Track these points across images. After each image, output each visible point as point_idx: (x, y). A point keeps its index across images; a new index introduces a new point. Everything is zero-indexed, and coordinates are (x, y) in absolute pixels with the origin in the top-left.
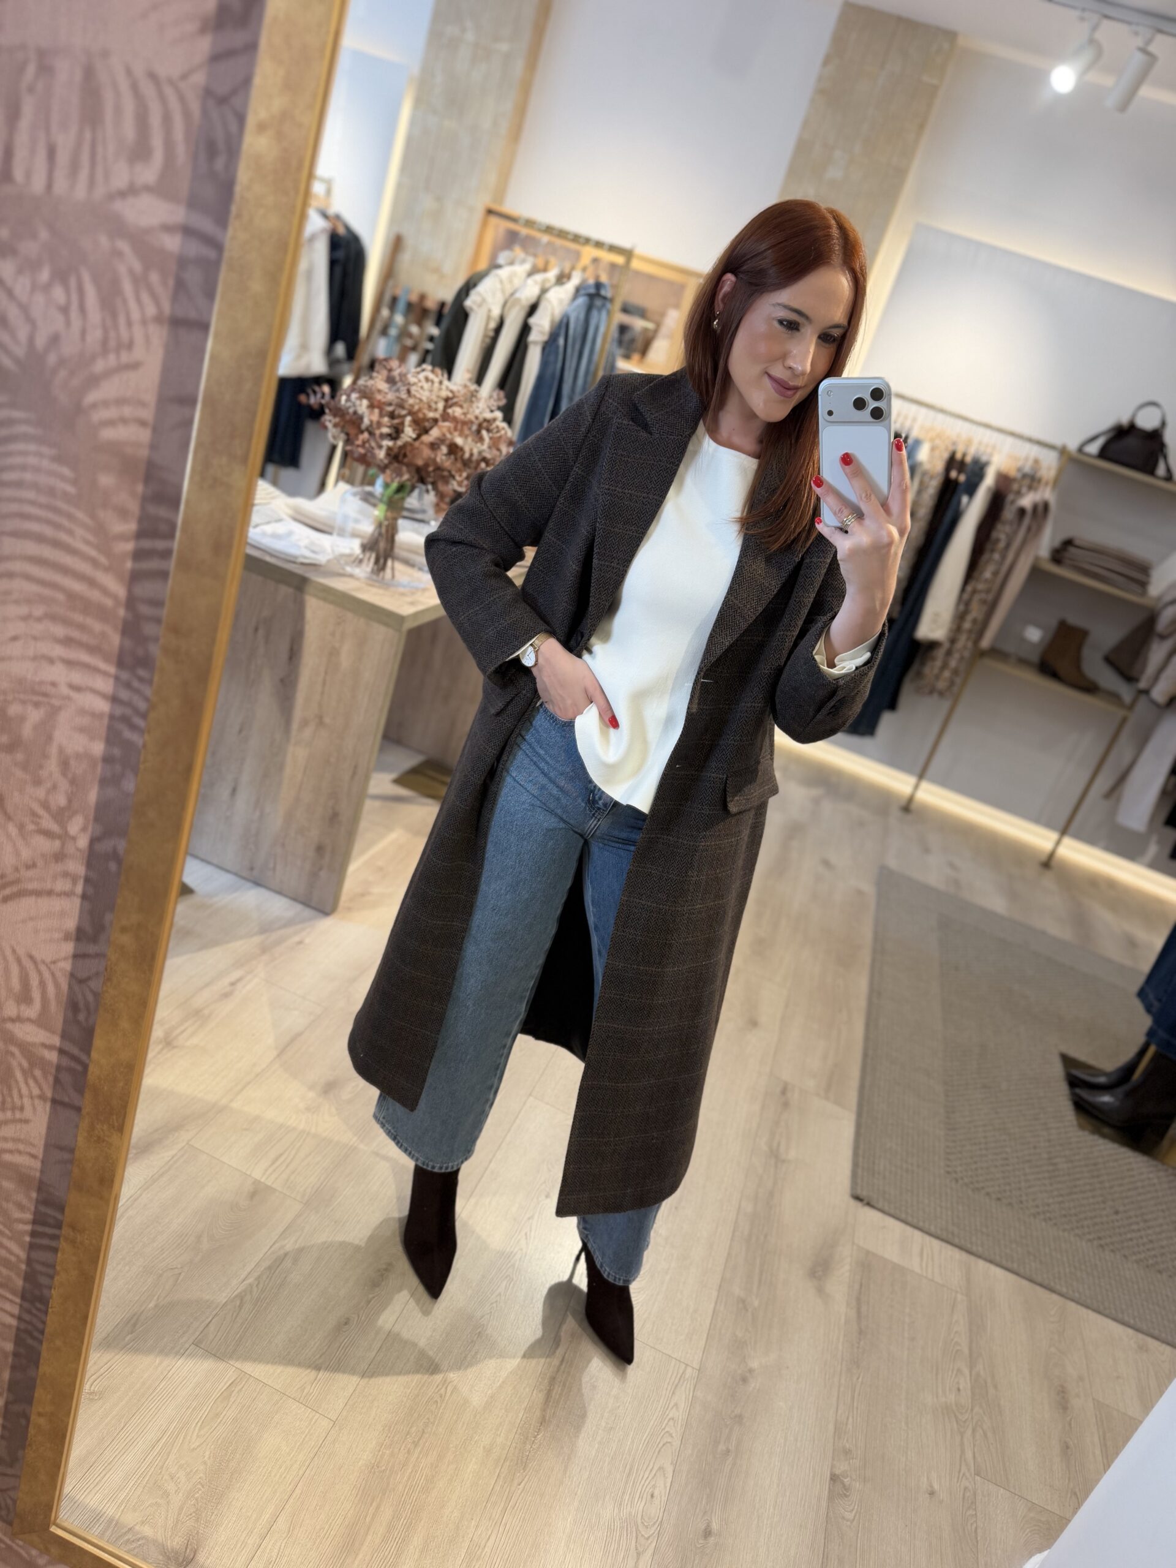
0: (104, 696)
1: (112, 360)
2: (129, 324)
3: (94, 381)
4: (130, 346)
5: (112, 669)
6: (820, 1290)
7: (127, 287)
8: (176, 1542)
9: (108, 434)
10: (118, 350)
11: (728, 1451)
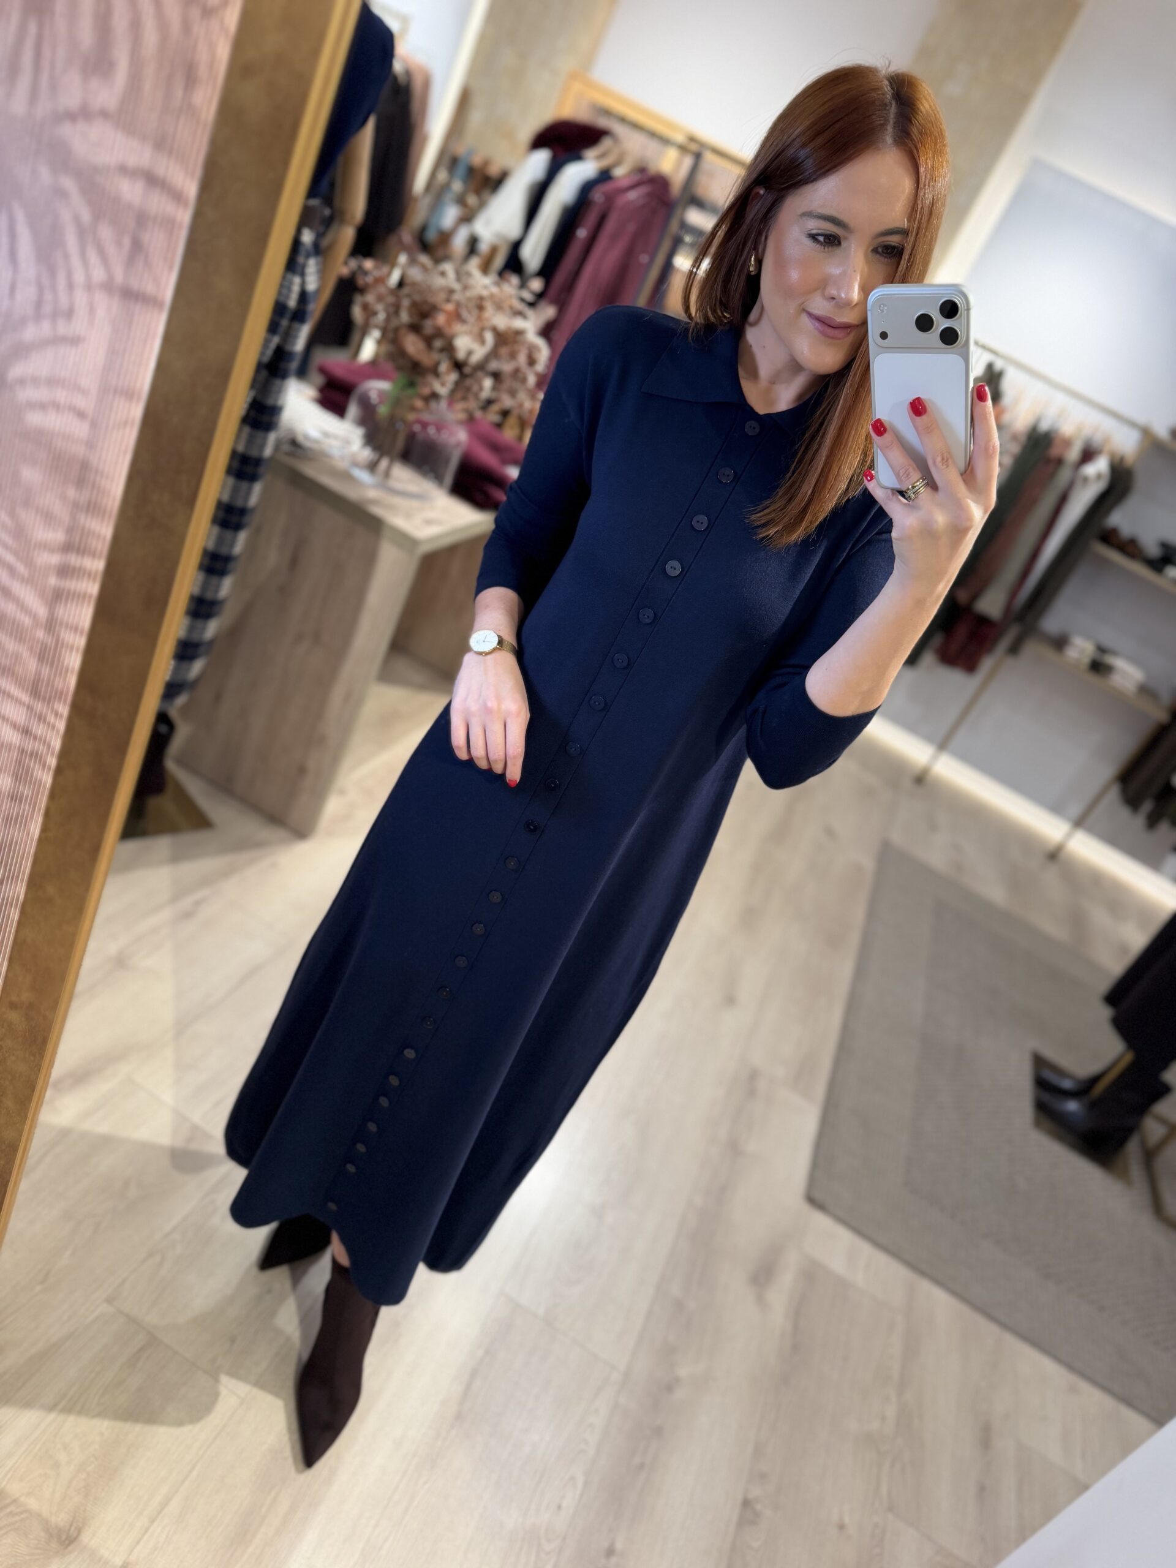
0: (14, 726)
1: (45, 329)
2: (70, 286)
3: (21, 351)
4: (69, 314)
5: (25, 697)
6: (760, 1299)
7: (71, 239)
8: (61, 1519)
9: (35, 419)
10: (55, 315)
11: (642, 1466)
